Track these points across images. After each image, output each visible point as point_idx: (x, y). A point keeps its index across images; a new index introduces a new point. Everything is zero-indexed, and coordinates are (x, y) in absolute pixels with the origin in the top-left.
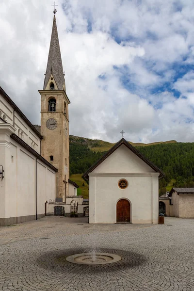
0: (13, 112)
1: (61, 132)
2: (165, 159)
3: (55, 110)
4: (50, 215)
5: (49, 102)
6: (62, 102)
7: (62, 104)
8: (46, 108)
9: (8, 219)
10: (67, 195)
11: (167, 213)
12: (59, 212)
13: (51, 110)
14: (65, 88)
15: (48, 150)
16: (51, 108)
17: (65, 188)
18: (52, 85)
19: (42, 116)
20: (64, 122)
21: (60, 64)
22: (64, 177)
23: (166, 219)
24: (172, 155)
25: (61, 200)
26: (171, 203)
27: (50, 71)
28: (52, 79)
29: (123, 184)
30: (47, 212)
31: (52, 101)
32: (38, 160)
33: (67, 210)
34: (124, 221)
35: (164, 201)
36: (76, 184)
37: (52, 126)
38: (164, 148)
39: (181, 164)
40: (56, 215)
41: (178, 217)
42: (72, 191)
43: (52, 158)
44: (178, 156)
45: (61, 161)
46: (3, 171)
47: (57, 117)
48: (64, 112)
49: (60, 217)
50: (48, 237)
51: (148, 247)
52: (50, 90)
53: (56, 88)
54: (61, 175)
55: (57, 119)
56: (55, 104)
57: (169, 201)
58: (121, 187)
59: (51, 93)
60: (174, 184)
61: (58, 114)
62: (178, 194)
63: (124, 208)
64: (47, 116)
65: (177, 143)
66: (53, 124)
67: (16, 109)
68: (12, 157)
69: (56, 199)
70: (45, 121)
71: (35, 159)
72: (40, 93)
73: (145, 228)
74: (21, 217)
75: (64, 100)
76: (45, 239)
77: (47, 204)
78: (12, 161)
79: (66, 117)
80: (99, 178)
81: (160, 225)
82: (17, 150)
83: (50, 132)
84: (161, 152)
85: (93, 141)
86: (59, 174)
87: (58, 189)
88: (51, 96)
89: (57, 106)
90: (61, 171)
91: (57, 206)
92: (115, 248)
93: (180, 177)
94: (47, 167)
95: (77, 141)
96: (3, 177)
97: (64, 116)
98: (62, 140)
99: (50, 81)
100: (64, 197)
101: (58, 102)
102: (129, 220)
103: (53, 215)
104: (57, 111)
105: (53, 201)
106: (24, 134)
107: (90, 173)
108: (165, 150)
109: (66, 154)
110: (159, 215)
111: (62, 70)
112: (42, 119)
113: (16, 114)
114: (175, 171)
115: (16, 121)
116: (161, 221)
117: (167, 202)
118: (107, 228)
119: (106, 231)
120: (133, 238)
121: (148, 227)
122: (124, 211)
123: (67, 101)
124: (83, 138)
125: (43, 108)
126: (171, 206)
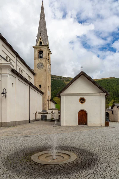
0: (16, 57)
1: (46, 70)
2: (108, 87)
3: (42, 58)
4: (39, 120)
5: (39, 53)
6: (46, 52)
7: (46, 54)
8: (37, 56)
9: (9, 123)
10: (49, 108)
11: (110, 119)
12: (44, 118)
13: (40, 58)
14: (48, 44)
15: (38, 81)
16: (40, 56)
17: (48, 104)
18: (41, 43)
19: (35, 61)
20: (48, 65)
21: (46, 30)
22: (47, 97)
23: (110, 123)
24: (112, 86)
25: (46, 111)
26: (112, 113)
27: (39, 35)
28: (41, 39)
29: (82, 101)
30: (37, 118)
31: (41, 52)
32: (30, 87)
33: (49, 117)
34: (83, 124)
35: (108, 112)
36: (55, 102)
37: (41, 67)
38: (108, 81)
39: (118, 91)
40: (42, 120)
41: (117, 122)
42: (52, 106)
43: (40, 86)
44: (116, 86)
45: (45, 88)
46: (6, 92)
47: (44, 62)
48: (48, 59)
49: (45, 121)
50: (29, 136)
51: (99, 145)
52: (40, 46)
53: (43, 44)
54: (46, 96)
55: (44, 63)
56: (42, 54)
57: (111, 112)
58: (81, 102)
59: (40, 47)
60: (113, 102)
61: (44, 60)
62: (117, 108)
63: (83, 116)
64: (38, 61)
65: (115, 78)
66: (41, 66)
67: (18, 56)
68: (13, 84)
69: (43, 111)
70: (36, 64)
71: (29, 86)
72: (34, 48)
73: (97, 129)
74: (19, 122)
75: (48, 52)
76: (27, 137)
77: (37, 114)
78: (13, 86)
79: (49, 62)
80: (66, 96)
81: (107, 127)
82: (16, 80)
83: (39, 70)
84: (106, 84)
85: (67, 78)
86: (44, 95)
87: (44, 105)
88: (40, 49)
89: (43, 55)
90: (46, 94)
91: (43, 115)
92: (74, 146)
93: (117, 98)
94: (37, 91)
95: (57, 78)
96: (6, 96)
97: (48, 61)
98: (46, 75)
99: (40, 40)
100: (47, 109)
101: (44, 53)
102: (86, 124)
103: (40, 120)
104: (44, 58)
105: (41, 112)
106: (23, 72)
107: (61, 94)
108: (108, 83)
109: (49, 84)
110: (106, 121)
111: (47, 34)
112: (35, 63)
113: (17, 59)
114: (114, 95)
115: (18, 63)
116: (107, 124)
117: (110, 112)
118: (71, 129)
119: (70, 131)
120: (88, 137)
121: (99, 129)
122: (83, 118)
123: (50, 53)
124: (61, 77)
125: (35, 57)
126: (113, 115)
